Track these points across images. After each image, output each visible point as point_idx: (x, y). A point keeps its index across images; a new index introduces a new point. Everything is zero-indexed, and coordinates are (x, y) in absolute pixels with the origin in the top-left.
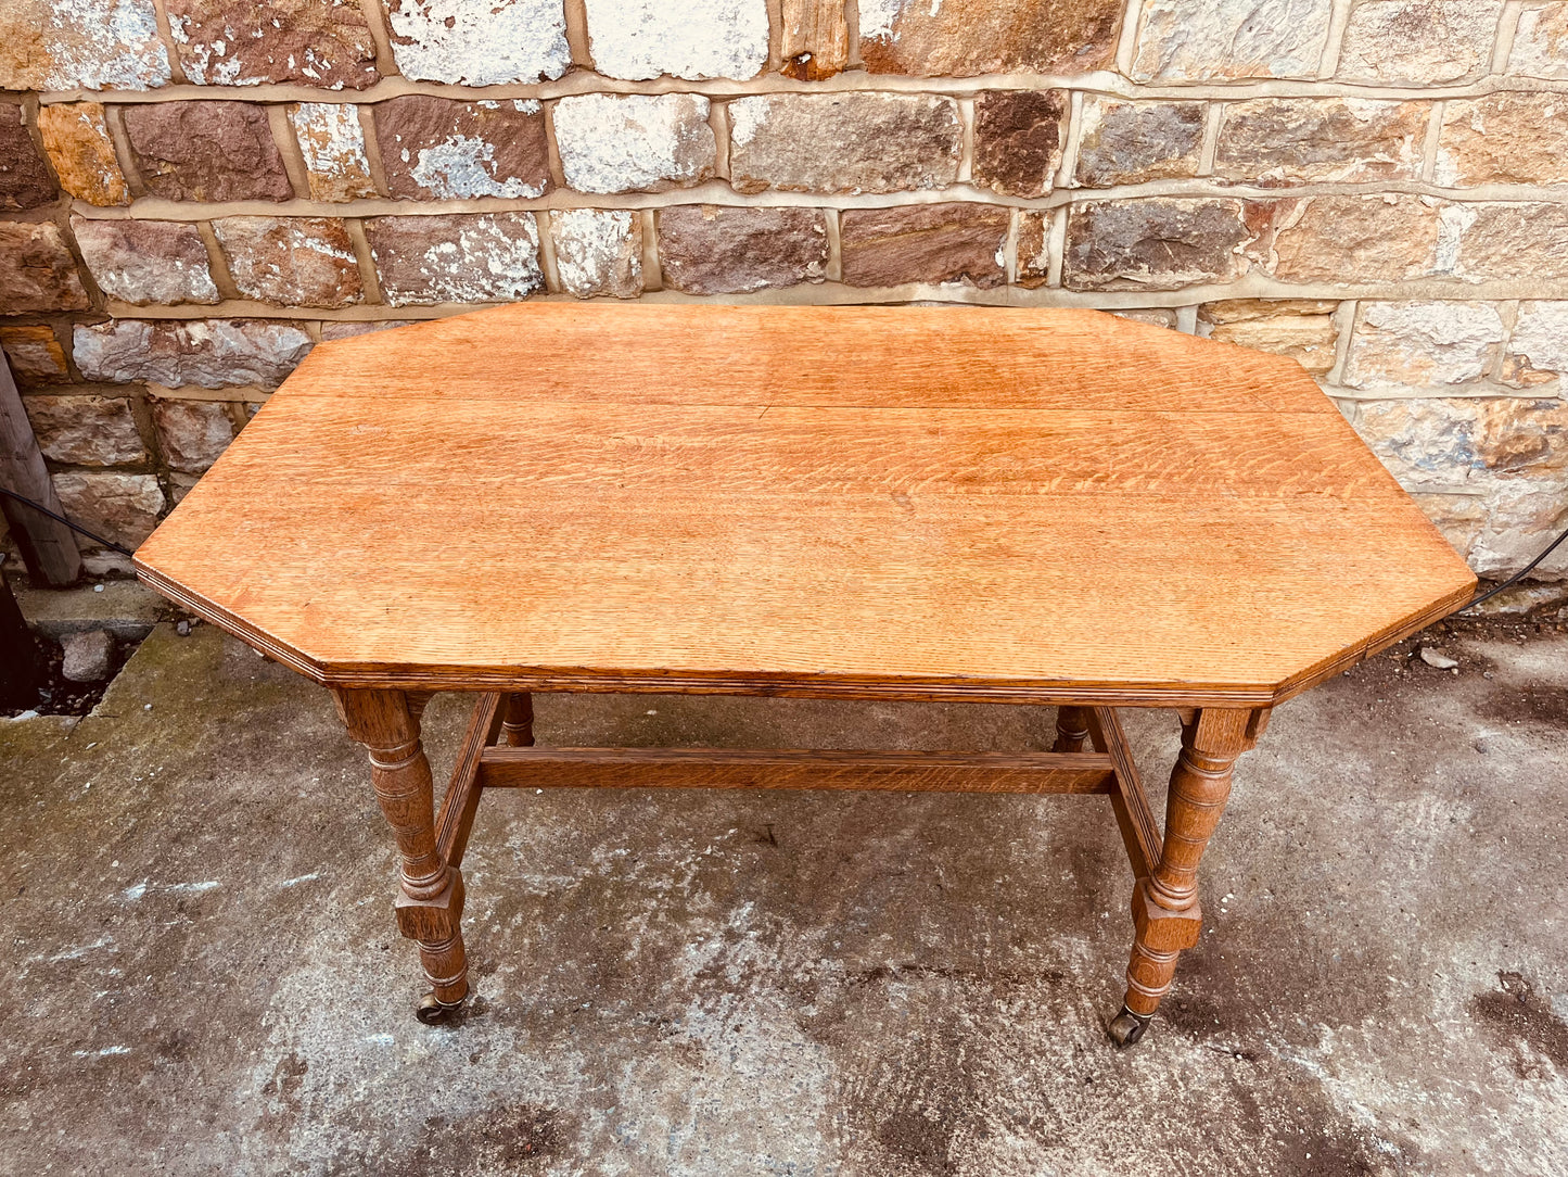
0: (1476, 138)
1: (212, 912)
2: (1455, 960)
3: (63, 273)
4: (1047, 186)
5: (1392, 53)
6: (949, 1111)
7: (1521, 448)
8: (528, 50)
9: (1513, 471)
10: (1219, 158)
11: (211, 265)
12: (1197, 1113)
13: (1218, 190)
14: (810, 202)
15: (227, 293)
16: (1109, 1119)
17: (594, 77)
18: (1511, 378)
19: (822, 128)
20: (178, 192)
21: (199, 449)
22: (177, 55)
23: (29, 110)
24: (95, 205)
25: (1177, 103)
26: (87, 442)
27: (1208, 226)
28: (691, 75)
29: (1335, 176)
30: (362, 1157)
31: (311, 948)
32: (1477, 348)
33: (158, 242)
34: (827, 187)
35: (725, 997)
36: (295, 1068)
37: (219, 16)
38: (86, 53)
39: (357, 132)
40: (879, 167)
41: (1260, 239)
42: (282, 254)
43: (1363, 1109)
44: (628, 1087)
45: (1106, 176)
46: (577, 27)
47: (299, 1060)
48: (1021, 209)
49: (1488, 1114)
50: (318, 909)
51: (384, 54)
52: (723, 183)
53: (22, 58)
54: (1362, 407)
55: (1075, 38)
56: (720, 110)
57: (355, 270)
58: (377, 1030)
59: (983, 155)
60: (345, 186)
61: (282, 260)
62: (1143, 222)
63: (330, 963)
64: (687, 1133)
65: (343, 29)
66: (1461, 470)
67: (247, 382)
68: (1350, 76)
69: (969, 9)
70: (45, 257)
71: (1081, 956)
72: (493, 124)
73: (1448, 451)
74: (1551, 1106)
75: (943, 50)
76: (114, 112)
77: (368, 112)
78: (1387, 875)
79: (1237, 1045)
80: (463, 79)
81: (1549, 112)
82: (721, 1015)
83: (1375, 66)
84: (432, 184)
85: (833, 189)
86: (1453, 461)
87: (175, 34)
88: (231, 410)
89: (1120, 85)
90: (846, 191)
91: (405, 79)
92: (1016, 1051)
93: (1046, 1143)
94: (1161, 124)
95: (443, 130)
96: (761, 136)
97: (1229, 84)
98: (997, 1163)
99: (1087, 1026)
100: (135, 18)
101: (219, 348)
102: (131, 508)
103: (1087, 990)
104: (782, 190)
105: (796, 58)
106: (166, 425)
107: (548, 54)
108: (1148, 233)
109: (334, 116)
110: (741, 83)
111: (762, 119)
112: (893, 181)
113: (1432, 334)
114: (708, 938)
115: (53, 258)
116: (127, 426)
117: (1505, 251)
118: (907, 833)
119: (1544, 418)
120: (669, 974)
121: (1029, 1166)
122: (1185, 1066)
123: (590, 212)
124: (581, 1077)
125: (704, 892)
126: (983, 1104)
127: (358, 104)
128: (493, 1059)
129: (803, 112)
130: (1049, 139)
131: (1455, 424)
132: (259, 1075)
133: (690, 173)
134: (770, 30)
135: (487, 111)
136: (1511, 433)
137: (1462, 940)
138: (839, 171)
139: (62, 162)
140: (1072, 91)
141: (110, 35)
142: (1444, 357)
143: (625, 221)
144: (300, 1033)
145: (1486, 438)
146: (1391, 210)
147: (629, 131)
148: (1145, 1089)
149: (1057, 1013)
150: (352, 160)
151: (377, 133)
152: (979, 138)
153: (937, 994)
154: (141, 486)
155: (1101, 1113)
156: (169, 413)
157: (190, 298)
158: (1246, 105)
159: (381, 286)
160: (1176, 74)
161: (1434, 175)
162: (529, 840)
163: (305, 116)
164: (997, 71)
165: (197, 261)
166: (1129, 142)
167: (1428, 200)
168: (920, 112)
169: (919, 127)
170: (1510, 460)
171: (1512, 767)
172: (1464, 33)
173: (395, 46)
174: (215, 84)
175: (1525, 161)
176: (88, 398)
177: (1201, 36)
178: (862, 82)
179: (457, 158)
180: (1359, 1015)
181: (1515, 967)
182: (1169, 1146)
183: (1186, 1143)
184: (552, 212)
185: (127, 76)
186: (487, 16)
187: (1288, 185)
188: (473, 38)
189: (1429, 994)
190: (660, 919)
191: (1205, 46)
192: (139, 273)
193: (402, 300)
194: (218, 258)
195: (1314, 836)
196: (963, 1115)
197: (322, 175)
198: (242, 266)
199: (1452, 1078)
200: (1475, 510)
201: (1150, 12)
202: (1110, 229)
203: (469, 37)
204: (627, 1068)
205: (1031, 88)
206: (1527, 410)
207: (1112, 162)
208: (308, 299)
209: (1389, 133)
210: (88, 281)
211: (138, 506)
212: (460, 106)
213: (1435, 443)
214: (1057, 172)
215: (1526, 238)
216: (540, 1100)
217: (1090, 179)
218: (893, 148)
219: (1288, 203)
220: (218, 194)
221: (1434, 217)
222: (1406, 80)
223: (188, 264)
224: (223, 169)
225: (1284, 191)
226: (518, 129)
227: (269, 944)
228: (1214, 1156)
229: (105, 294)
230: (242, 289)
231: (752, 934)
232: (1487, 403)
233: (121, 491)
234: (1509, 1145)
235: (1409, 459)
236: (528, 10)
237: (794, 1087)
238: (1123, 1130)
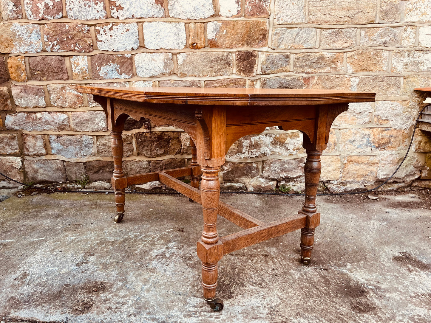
0: (356, 60)
1: (10, 245)
2: (386, 250)
3: (6, 100)
4: (254, 74)
5: (332, 41)
6: (232, 282)
7: (384, 141)
8: (129, 43)
9: (383, 148)
10: (295, 67)
11: (45, 97)
12: (310, 281)
13: (296, 74)
14: (197, 79)
15: (48, 105)
16: (282, 283)
17: (145, 49)
18: (377, 122)
19: (199, 60)
20: (40, 78)
21: (34, 148)
22: (45, 45)
23: (6, 58)
24: (18, 81)
25: (283, 54)
26: (4, 147)
27: (294, 83)
28: (168, 48)
29: (323, 71)
30: (41, 292)
31: (38, 252)
32: (366, 114)
33: (33, 90)
34: (201, 75)
35: (164, 259)
36: (26, 275)
37: (56, 35)
38: (23, 44)
39: (86, 63)
40: (213, 70)
41: (308, 87)
42: (64, 94)
43: (362, 279)
44: (131, 277)
45: (268, 71)
46: (141, 37)
47: (27, 273)
48: (248, 80)
49: (401, 280)
50: (42, 245)
51: (95, 44)
52: (175, 75)
53: (7, 45)
54: (340, 131)
55: (258, 39)
56: (175, 57)
57: (82, 97)
58: (54, 267)
59: (238, 66)
60: (82, 76)
61: (63, 95)
62: (279, 82)
63: (43, 255)
64: (148, 286)
65: (86, 38)
66: (369, 148)
67: (49, 129)
68: (323, 47)
69: (232, 32)
70: (3, 95)
71: (274, 251)
72: (120, 60)
73: (365, 143)
74: (420, 277)
75: (227, 42)
76: (27, 58)
77: (90, 58)
78: (363, 234)
79: (322, 267)
80: (113, 50)
81: (372, 53)
82: (163, 263)
83: (328, 45)
84: (103, 75)
85: (202, 75)
86: (367, 146)
87: (45, 39)
88: (44, 137)
89: (269, 50)
90: (206, 76)
91: (99, 50)
92: (254, 270)
93: (263, 288)
94: (280, 59)
95: (107, 62)
96: (185, 62)
97: (295, 49)
98: (247, 292)
99: (276, 265)
100: (36, 36)
101: (44, 119)
102: (12, 167)
103: (275, 258)
104: (190, 76)
105: (193, 44)
106: (26, 142)
107: (134, 43)
108: (280, 85)
109: (81, 59)
110: (180, 50)
111: (185, 58)
112: (217, 73)
113: (354, 110)
114: (161, 248)
115: (5, 96)
116: (15, 142)
117: (368, 88)
118: (223, 230)
119: (388, 133)
120: (148, 255)
121: (257, 292)
122: (306, 272)
123: (142, 82)
124: (116, 276)
125: (161, 240)
126: (243, 280)
127: (87, 56)
128: (89, 272)
129: (195, 56)
130: (254, 62)
131: (365, 135)
132: (14, 277)
133: (167, 72)
134: (186, 38)
135: (118, 57)
136: (380, 137)
137: (387, 246)
138: (204, 71)
139: (11, 70)
140: (258, 51)
141: (29, 40)
142: (359, 117)
143: (151, 83)
144: (29, 268)
145: (374, 139)
146: (338, 79)
147: (153, 61)
148: (294, 277)
149: (266, 262)
150: (84, 70)
151: (91, 63)
152: (237, 62)
153: (230, 259)
154: (16, 160)
155: (280, 282)
156: (27, 138)
157: (38, 106)
158: (299, 54)
159: (88, 102)
160: (282, 47)
161: (347, 70)
162: (110, 231)
163: (74, 59)
164: (240, 47)
165: (42, 96)
166: (273, 63)
167: (347, 76)
168: (222, 56)
169: (222, 60)
170: (382, 145)
171: (397, 215)
172: (348, 36)
173: (98, 42)
174: (53, 52)
175: (369, 66)
176: (6, 134)
177: (287, 38)
178: (209, 49)
179: (110, 69)
180: (358, 261)
181: (404, 251)
182: (302, 288)
183: (307, 287)
184: (133, 82)
185: (32, 50)
186: (120, 34)
187: (312, 73)
188: (116, 40)
189: (379, 257)
190: (147, 245)
191: (288, 41)
192: (26, 99)
193: (93, 105)
194: (47, 95)
195: (342, 228)
196: (236, 282)
197: (76, 73)
198: (53, 97)
199: (389, 273)
200: (375, 160)
201: (274, 32)
202: (271, 84)
203: (115, 40)
204: (131, 273)
205: (249, 50)
206: (383, 131)
207: (269, 68)
208: (69, 105)
209: (334, 61)
210: (13, 102)
211: (14, 166)
212: (112, 56)
213: (361, 141)
214: (256, 70)
215: (373, 85)
216: (102, 280)
217: (264, 72)
218: (217, 65)
219: (313, 77)
220: (49, 79)
221: (349, 80)
222: (336, 47)
223: (39, 96)
224: (52, 72)
225: (312, 75)
226: (126, 62)
227: (25, 252)
228: (316, 290)
229: (16, 106)
230: (52, 103)
231: (174, 248)
232: (372, 129)
233: (10, 161)
234: (409, 286)
235: (355, 145)
236: (130, 33)
237: (183, 277)
238: (287, 285)
